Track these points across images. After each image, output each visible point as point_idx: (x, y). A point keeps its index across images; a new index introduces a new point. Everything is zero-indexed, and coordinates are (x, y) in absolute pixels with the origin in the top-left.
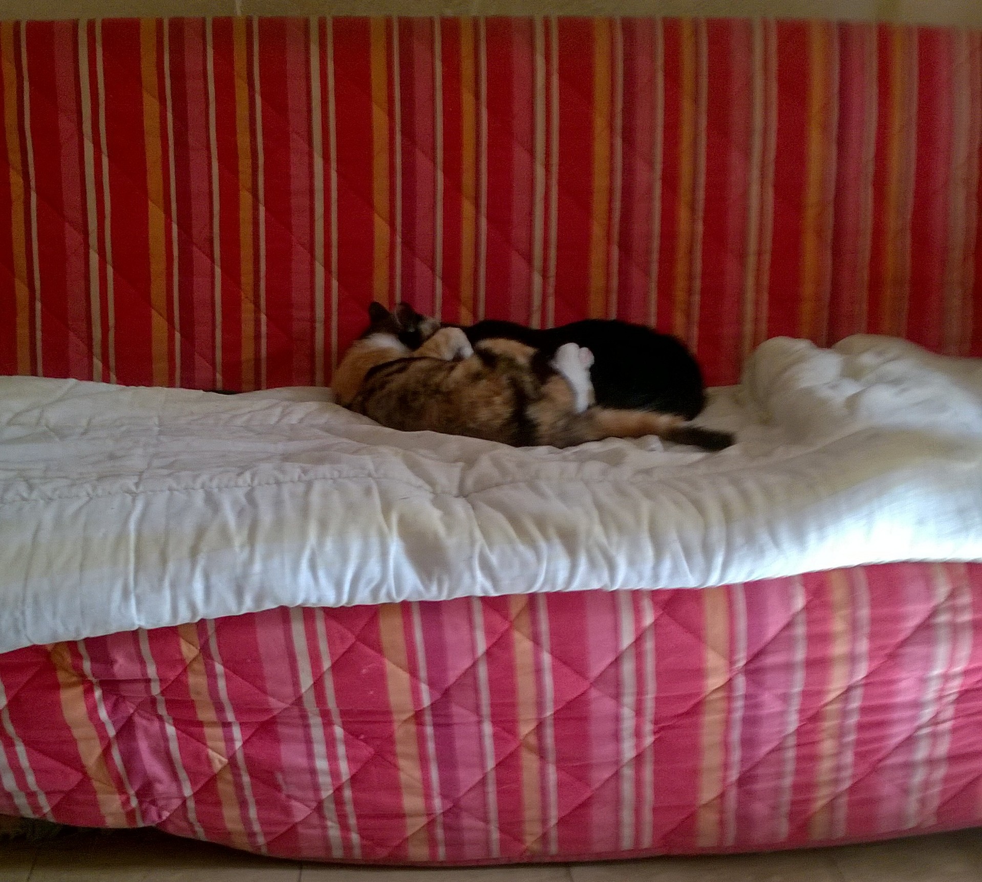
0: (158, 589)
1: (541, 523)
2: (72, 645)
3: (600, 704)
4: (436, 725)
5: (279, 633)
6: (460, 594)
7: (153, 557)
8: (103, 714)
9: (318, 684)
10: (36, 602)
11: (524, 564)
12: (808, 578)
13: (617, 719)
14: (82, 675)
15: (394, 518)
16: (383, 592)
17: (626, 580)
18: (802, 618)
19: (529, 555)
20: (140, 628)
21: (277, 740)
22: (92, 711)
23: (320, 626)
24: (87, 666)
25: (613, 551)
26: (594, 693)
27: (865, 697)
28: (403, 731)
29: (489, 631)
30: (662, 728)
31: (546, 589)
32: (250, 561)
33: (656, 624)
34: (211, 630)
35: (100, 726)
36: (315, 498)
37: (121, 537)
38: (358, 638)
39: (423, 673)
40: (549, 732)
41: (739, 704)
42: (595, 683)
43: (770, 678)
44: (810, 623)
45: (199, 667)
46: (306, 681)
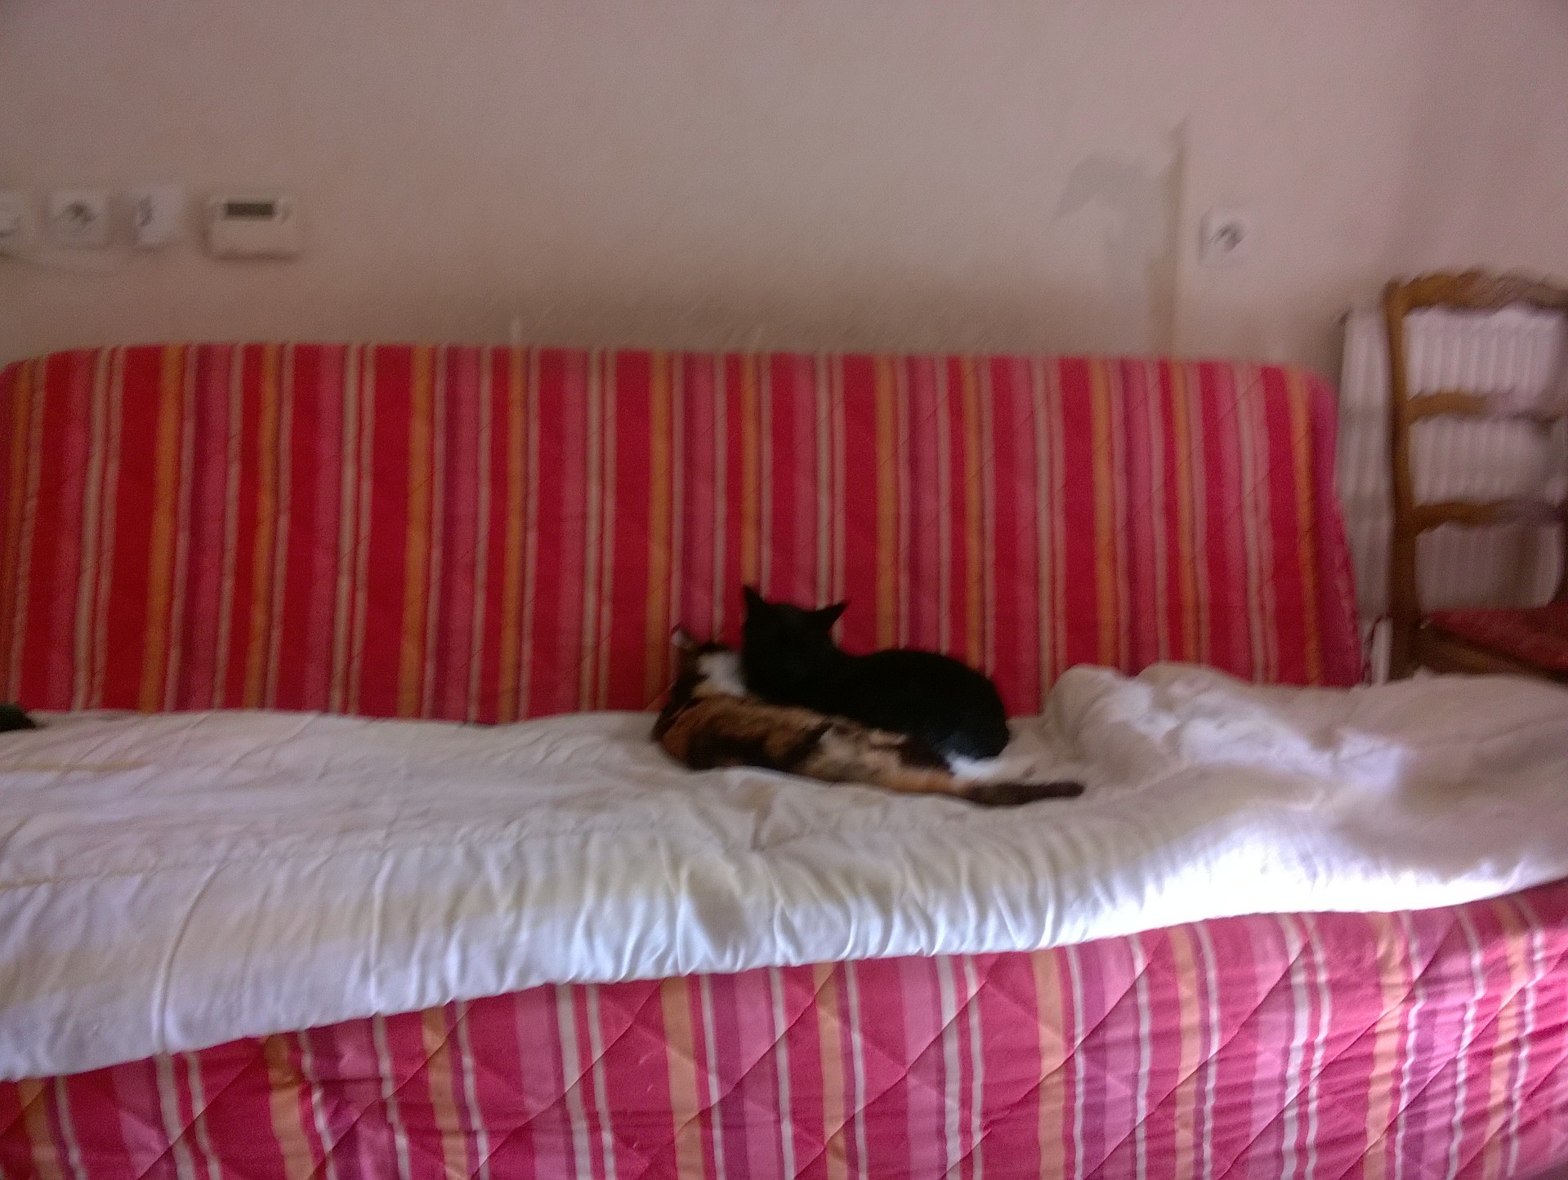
0: (404, 963)
1: (849, 878)
2: (291, 1037)
3: (920, 1094)
4: (726, 1127)
5: (543, 1014)
6: (758, 962)
7: (400, 926)
8: (321, 1122)
9: (587, 1079)
10: (257, 985)
11: (831, 926)
12: (1147, 937)
13: (941, 1112)
14: (300, 1076)
15: (684, 874)
16: (670, 962)
17: (947, 942)
18: (1143, 984)
19: (837, 915)
20: (376, 1015)
21: (531, 1151)
22: (308, 1120)
23: (593, 1007)
24: (307, 1062)
25: (930, 910)
26: (912, 1081)
27: (1220, 1076)
28: (686, 1136)
29: (790, 1007)
30: (992, 1122)
31: (857, 955)
32: (516, 928)
33: (981, 993)
34: (461, 1014)
35: (315, 1139)
36: (594, 851)
37: (365, 902)
38: (637, 1020)
39: (712, 1061)
40: (860, 1131)
41: (1080, 1089)
42: (914, 1068)
43: (1113, 1056)
44: (1153, 988)
45: (444, 1060)
46: (572, 1075)
